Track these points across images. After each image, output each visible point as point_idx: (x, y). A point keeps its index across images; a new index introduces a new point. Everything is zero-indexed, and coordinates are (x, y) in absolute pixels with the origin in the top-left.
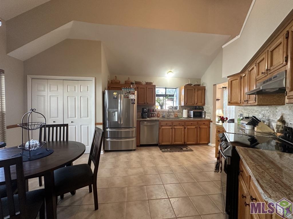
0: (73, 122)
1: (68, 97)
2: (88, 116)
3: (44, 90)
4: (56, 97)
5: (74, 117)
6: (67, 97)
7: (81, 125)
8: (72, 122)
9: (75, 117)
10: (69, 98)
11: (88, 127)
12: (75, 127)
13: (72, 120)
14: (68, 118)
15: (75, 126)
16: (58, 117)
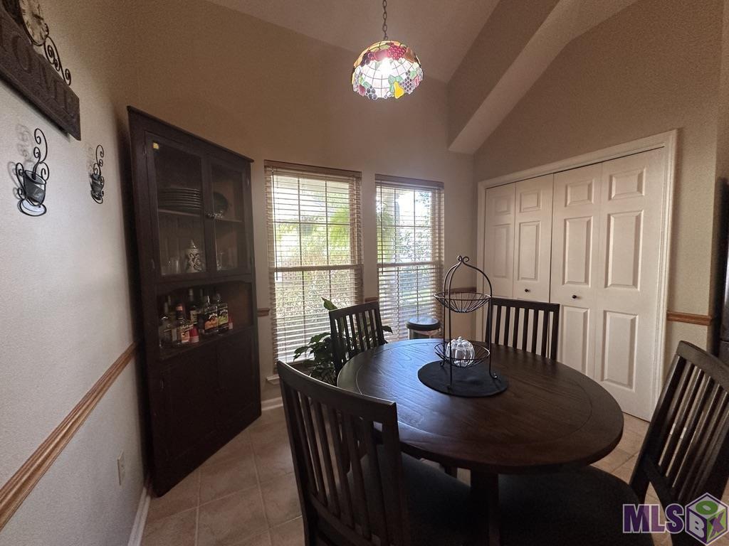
0: (579, 298)
1: (565, 220)
2: (635, 284)
3: (508, 212)
4: (534, 225)
5: (583, 280)
6: (563, 223)
7: (605, 312)
8: (575, 297)
9: (586, 281)
10: (568, 223)
11: (633, 321)
12: (585, 314)
13: (576, 289)
14: (563, 283)
15: (584, 311)
16: (536, 278)
